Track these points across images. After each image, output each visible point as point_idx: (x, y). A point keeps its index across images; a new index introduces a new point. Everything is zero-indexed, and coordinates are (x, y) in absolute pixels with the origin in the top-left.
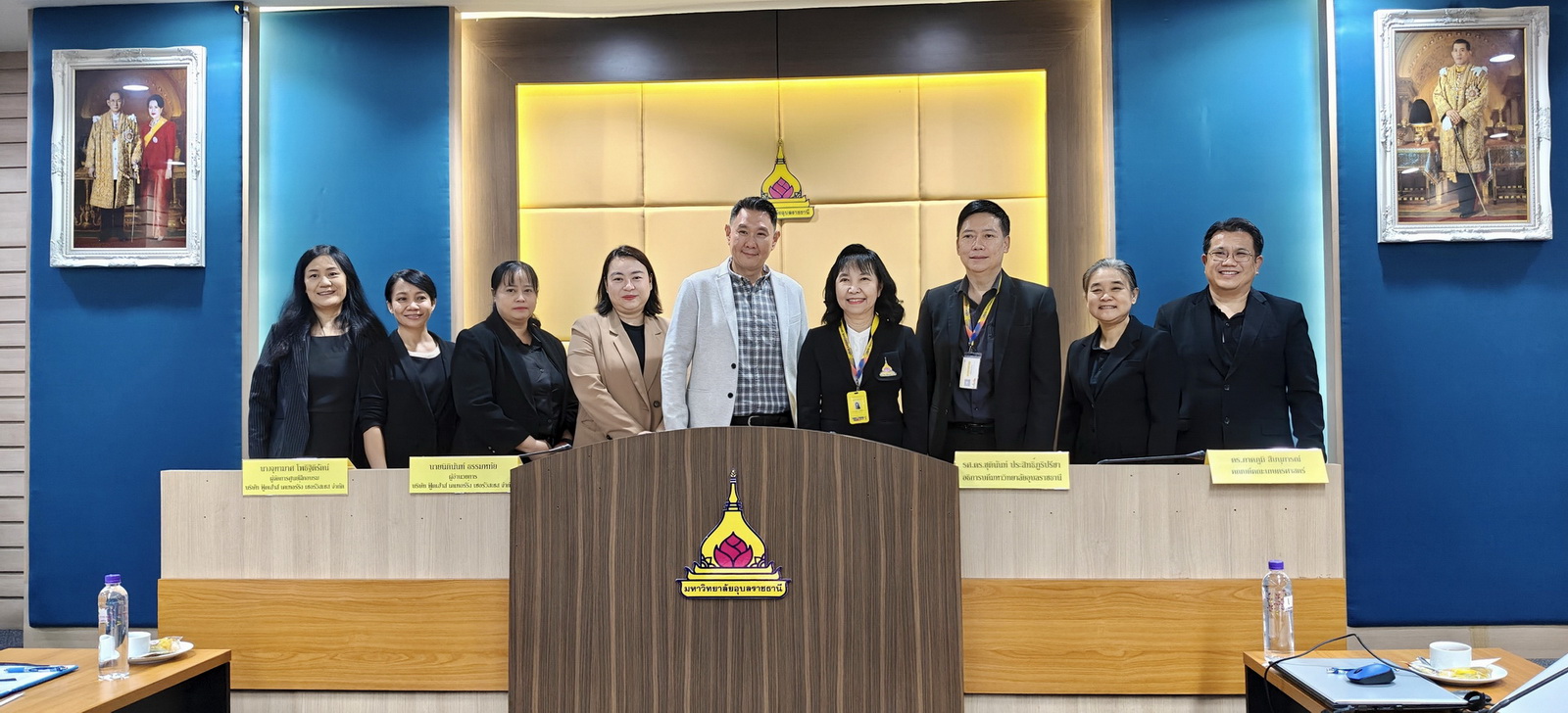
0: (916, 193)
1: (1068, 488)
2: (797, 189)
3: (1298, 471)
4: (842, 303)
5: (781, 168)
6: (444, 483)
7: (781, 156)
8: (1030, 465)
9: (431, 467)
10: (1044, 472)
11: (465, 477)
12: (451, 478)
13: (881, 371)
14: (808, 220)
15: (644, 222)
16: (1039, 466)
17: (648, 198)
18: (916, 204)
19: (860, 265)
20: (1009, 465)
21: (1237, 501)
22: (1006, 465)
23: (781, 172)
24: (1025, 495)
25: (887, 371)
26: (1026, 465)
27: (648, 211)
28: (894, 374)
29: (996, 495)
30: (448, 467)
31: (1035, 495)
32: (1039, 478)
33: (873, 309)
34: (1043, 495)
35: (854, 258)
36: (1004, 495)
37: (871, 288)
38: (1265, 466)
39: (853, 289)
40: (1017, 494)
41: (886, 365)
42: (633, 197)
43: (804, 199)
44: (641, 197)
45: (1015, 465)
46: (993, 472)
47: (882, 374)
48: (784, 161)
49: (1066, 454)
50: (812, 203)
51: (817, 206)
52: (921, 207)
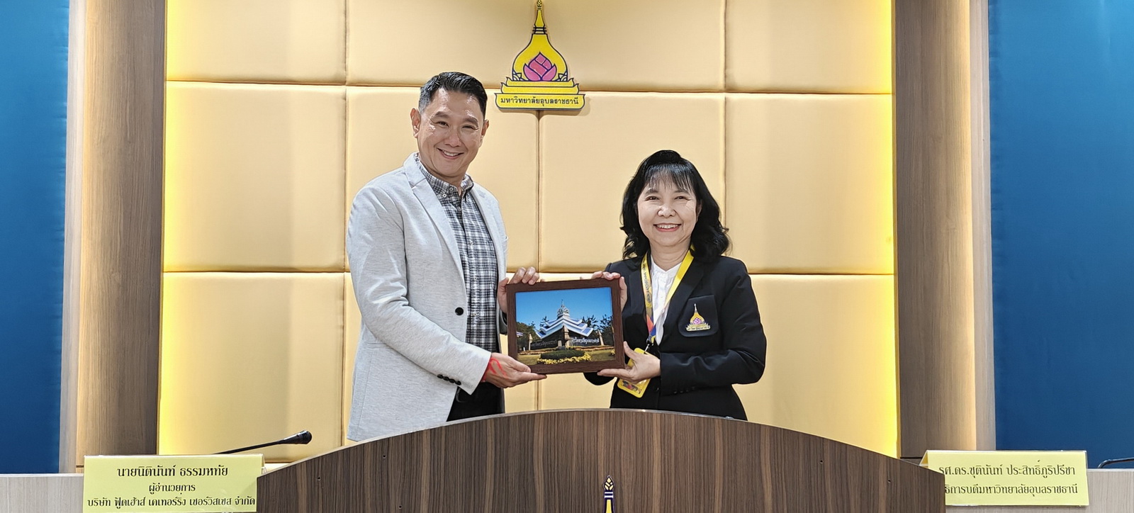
0: (721, 83)
1: (1085, 504)
2: (561, 69)
4: (646, 229)
5: (540, 40)
6: (141, 499)
7: (540, 24)
8: (1035, 471)
9: (121, 473)
10: (1054, 480)
11: (176, 488)
12: (152, 489)
13: (689, 323)
14: (574, 112)
15: (345, 107)
16: (1046, 471)
17: (353, 72)
18: (721, 97)
19: (675, 178)
20: (1005, 471)
22: (998, 471)
23: (540, 44)
25: (697, 324)
26: (1028, 470)
27: (352, 92)
28: (706, 327)
30: (147, 472)
32: (1046, 489)
33: (688, 240)
35: (664, 171)
37: (689, 208)
39: (665, 210)
41: (696, 315)
42: (330, 72)
43: (571, 83)
44: (342, 72)
45: (1012, 470)
46: (983, 480)
47: (689, 328)
48: (544, 30)
49: (1081, 456)
50: (582, 89)
51: (588, 94)
52: (726, 101)
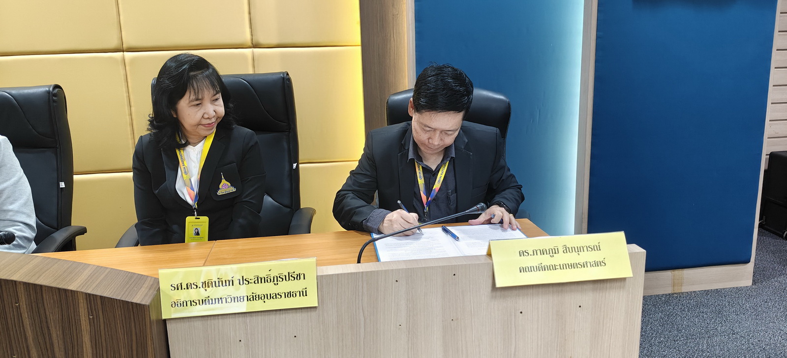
1: (317, 305)
3: (597, 264)
8: (265, 280)
10: (285, 286)
16: (277, 280)
20: (236, 282)
21: (523, 302)
24: (260, 318)
26: (259, 280)
29: (221, 321)
31: (273, 317)
32: (277, 296)
34: (283, 316)
36: (230, 320)
38: (561, 258)
40: (248, 319)
46: (213, 292)
